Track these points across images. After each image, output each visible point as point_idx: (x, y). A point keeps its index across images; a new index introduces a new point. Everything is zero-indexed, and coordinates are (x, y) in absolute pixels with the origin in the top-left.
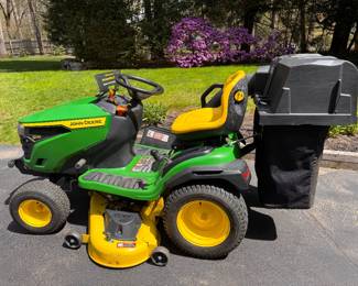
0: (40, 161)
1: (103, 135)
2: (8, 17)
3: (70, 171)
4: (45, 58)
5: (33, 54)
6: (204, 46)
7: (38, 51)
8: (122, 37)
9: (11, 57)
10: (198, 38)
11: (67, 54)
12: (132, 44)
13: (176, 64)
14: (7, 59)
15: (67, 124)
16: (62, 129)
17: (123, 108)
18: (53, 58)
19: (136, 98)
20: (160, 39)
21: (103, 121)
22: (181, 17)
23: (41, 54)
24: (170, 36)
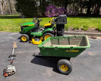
0: (24, 31)
1: (34, 27)
2: (2, 4)
3: (29, 33)
4: (13, 15)
5: (10, 14)
6: (54, 12)
7: (11, 13)
8: (34, 10)
9: (4, 15)
10: (53, 10)
11: (19, 14)
12: (37, 12)
13: (47, 17)
14: (3, 16)
15: (29, 25)
16: (28, 26)
17: (37, 23)
18: (15, 15)
19: (39, 21)
20: (44, 11)
21: (34, 25)
22: (49, 5)
23: (12, 14)
24: (46, 10)
